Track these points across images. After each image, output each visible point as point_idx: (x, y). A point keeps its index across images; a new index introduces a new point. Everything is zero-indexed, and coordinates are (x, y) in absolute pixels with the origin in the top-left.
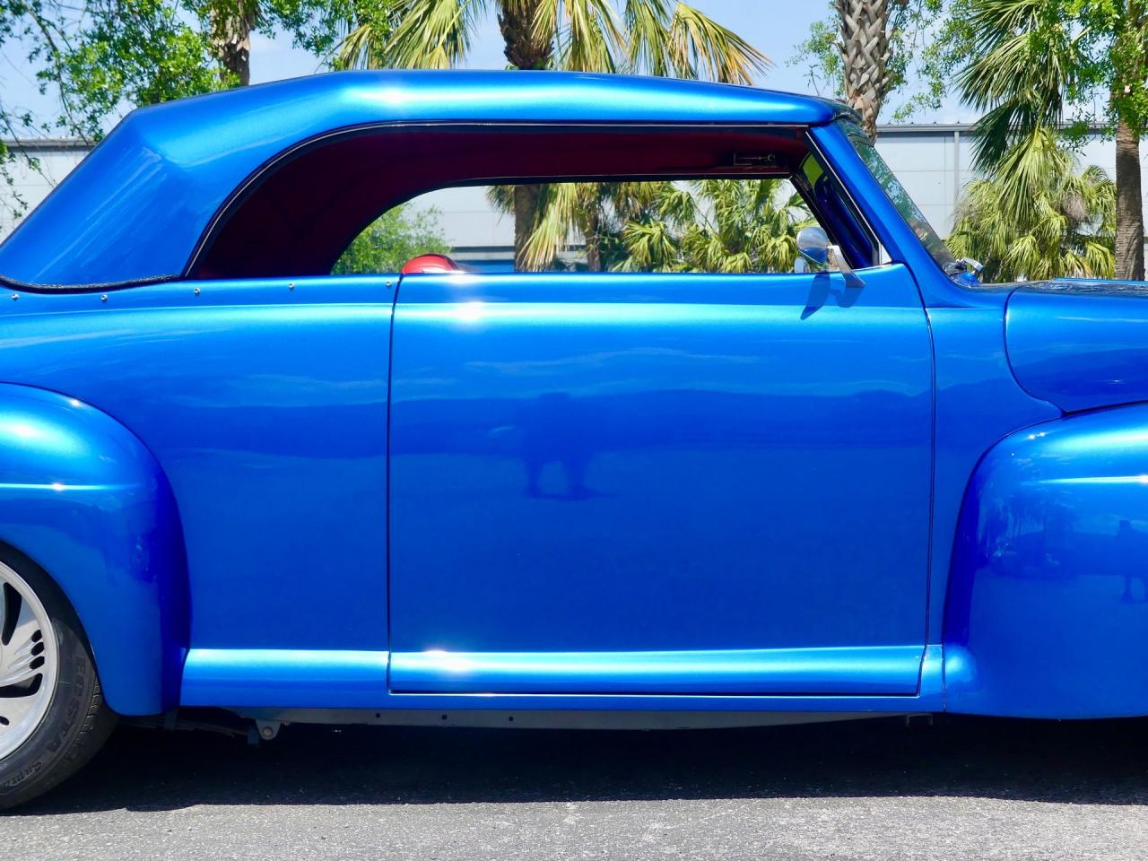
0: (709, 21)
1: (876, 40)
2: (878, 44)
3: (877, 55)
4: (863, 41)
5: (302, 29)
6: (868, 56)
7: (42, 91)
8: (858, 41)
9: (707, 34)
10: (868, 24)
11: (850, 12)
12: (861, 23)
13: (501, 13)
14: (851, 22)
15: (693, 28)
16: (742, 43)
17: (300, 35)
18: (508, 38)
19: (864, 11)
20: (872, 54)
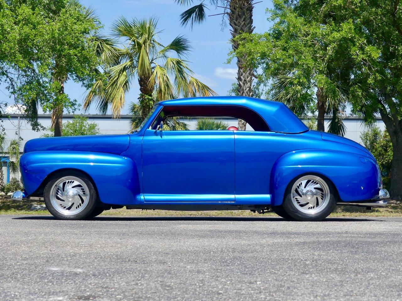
0: (200, 82)
1: (248, 89)
2: (249, 90)
3: (249, 93)
4: (244, 89)
5: (84, 82)
6: (246, 93)
7: (10, 97)
8: (243, 89)
9: (199, 86)
10: (246, 84)
11: (241, 80)
12: (244, 84)
13: (139, 78)
14: (241, 83)
15: (195, 84)
16: (209, 88)
17: (83, 83)
18: (141, 85)
19: (245, 80)
20: (247, 93)
